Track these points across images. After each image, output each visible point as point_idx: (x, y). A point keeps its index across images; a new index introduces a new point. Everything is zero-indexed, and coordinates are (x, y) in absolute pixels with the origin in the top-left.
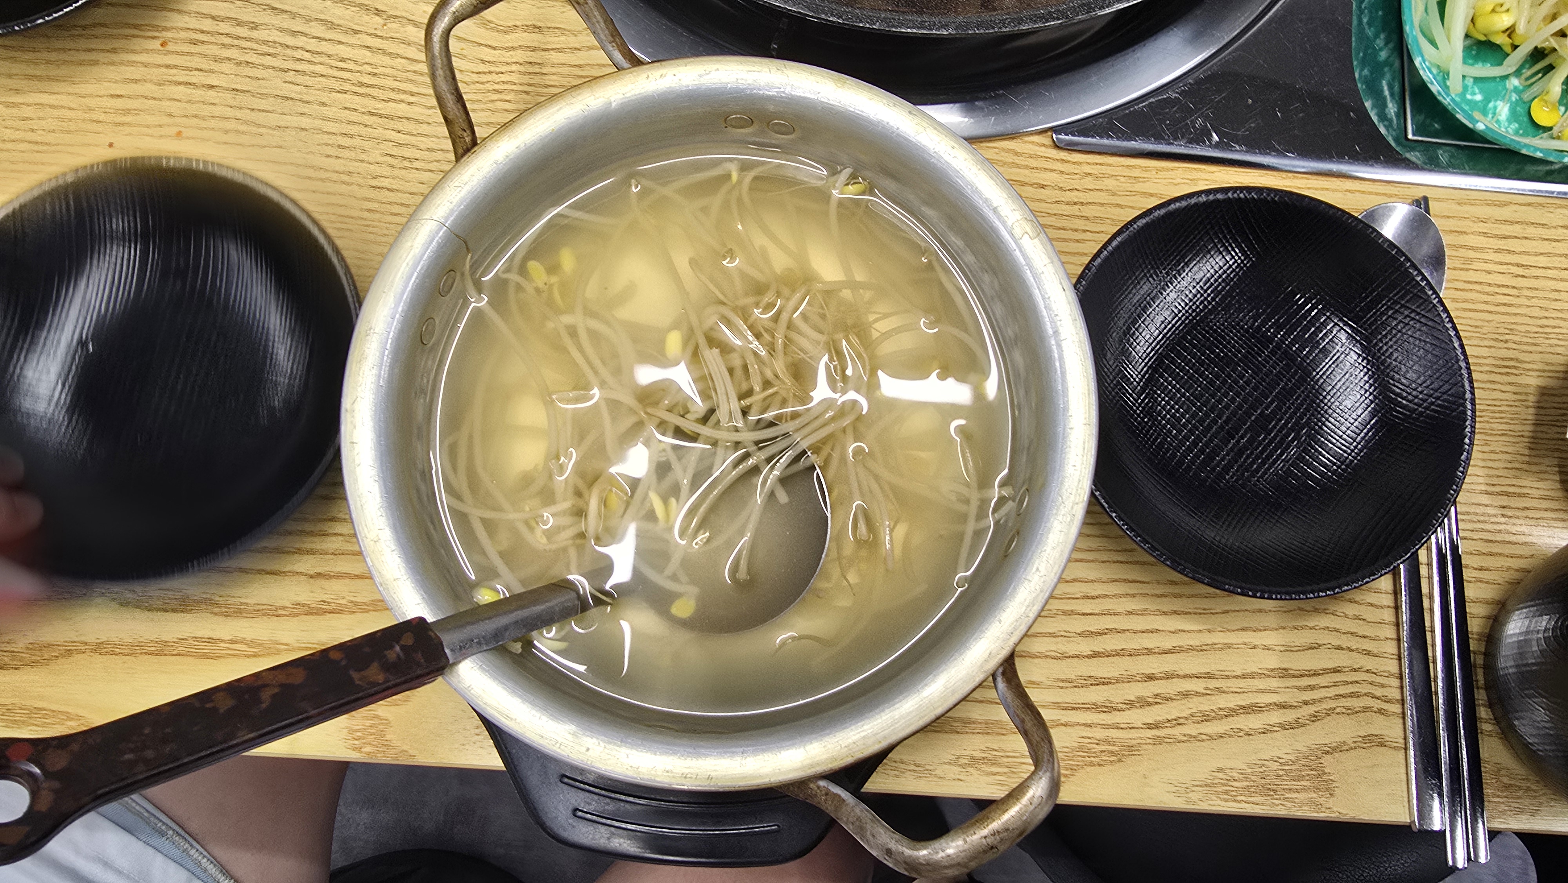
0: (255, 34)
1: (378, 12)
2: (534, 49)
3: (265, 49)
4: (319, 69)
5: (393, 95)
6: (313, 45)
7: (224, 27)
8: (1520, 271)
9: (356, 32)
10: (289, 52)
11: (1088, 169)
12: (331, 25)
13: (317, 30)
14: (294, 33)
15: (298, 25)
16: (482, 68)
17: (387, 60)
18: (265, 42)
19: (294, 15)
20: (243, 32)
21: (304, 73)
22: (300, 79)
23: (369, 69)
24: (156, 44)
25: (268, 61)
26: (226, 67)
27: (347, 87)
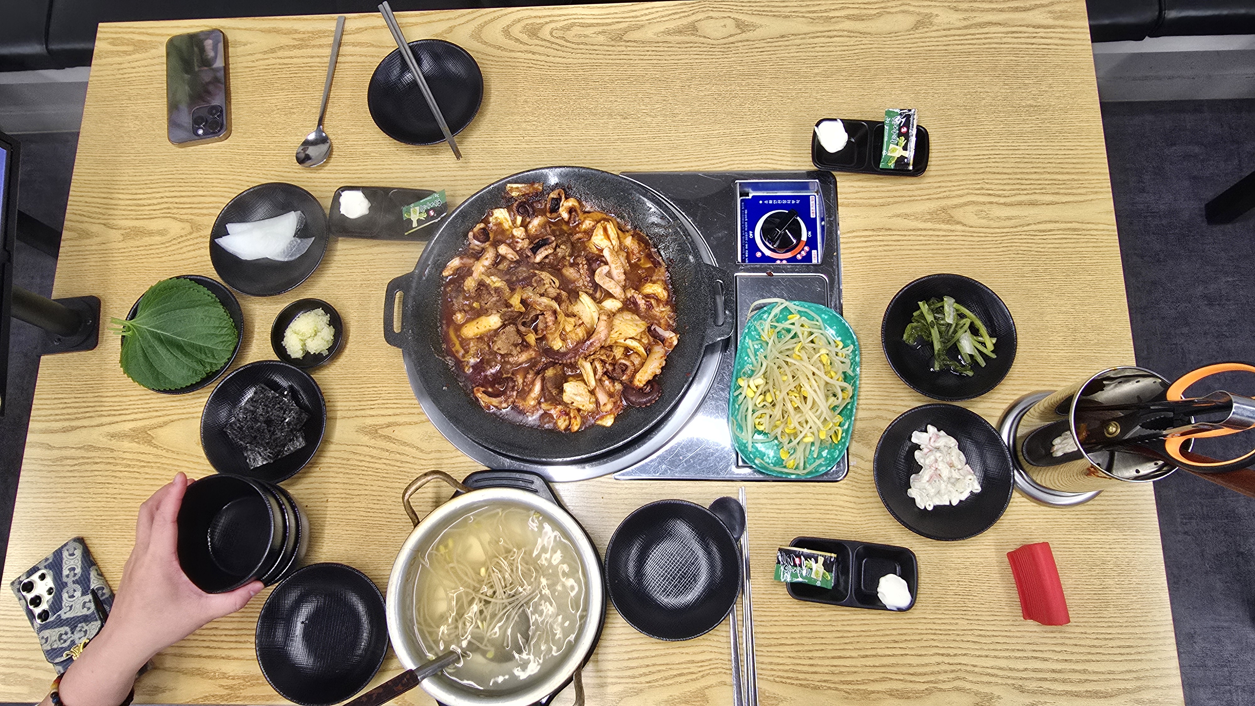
0: (349, 463)
1: (387, 451)
2: (438, 459)
3: (352, 467)
4: (370, 473)
5: (394, 480)
6: (367, 464)
7: (339, 461)
8: (779, 511)
9: (381, 458)
10: (360, 468)
11: (626, 486)
12: (372, 457)
13: (368, 459)
14: (361, 461)
15: (362, 458)
16: (422, 467)
17: (391, 468)
18: (352, 465)
19: (360, 454)
20: (345, 462)
21: (365, 475)
22: (364, 477)
23: (385, 471)
24: (318, 469)
25: (353, 472)
26: (341, 475)
27: (379, 478)
